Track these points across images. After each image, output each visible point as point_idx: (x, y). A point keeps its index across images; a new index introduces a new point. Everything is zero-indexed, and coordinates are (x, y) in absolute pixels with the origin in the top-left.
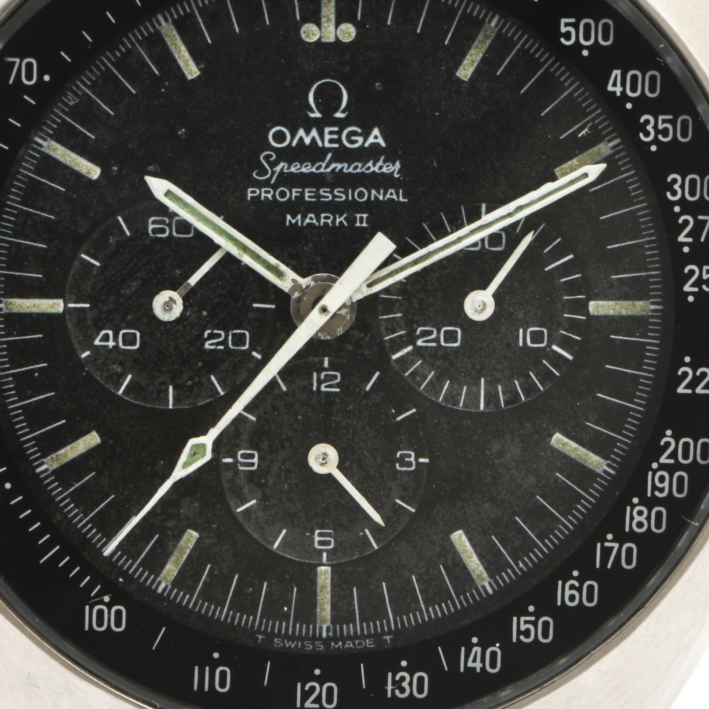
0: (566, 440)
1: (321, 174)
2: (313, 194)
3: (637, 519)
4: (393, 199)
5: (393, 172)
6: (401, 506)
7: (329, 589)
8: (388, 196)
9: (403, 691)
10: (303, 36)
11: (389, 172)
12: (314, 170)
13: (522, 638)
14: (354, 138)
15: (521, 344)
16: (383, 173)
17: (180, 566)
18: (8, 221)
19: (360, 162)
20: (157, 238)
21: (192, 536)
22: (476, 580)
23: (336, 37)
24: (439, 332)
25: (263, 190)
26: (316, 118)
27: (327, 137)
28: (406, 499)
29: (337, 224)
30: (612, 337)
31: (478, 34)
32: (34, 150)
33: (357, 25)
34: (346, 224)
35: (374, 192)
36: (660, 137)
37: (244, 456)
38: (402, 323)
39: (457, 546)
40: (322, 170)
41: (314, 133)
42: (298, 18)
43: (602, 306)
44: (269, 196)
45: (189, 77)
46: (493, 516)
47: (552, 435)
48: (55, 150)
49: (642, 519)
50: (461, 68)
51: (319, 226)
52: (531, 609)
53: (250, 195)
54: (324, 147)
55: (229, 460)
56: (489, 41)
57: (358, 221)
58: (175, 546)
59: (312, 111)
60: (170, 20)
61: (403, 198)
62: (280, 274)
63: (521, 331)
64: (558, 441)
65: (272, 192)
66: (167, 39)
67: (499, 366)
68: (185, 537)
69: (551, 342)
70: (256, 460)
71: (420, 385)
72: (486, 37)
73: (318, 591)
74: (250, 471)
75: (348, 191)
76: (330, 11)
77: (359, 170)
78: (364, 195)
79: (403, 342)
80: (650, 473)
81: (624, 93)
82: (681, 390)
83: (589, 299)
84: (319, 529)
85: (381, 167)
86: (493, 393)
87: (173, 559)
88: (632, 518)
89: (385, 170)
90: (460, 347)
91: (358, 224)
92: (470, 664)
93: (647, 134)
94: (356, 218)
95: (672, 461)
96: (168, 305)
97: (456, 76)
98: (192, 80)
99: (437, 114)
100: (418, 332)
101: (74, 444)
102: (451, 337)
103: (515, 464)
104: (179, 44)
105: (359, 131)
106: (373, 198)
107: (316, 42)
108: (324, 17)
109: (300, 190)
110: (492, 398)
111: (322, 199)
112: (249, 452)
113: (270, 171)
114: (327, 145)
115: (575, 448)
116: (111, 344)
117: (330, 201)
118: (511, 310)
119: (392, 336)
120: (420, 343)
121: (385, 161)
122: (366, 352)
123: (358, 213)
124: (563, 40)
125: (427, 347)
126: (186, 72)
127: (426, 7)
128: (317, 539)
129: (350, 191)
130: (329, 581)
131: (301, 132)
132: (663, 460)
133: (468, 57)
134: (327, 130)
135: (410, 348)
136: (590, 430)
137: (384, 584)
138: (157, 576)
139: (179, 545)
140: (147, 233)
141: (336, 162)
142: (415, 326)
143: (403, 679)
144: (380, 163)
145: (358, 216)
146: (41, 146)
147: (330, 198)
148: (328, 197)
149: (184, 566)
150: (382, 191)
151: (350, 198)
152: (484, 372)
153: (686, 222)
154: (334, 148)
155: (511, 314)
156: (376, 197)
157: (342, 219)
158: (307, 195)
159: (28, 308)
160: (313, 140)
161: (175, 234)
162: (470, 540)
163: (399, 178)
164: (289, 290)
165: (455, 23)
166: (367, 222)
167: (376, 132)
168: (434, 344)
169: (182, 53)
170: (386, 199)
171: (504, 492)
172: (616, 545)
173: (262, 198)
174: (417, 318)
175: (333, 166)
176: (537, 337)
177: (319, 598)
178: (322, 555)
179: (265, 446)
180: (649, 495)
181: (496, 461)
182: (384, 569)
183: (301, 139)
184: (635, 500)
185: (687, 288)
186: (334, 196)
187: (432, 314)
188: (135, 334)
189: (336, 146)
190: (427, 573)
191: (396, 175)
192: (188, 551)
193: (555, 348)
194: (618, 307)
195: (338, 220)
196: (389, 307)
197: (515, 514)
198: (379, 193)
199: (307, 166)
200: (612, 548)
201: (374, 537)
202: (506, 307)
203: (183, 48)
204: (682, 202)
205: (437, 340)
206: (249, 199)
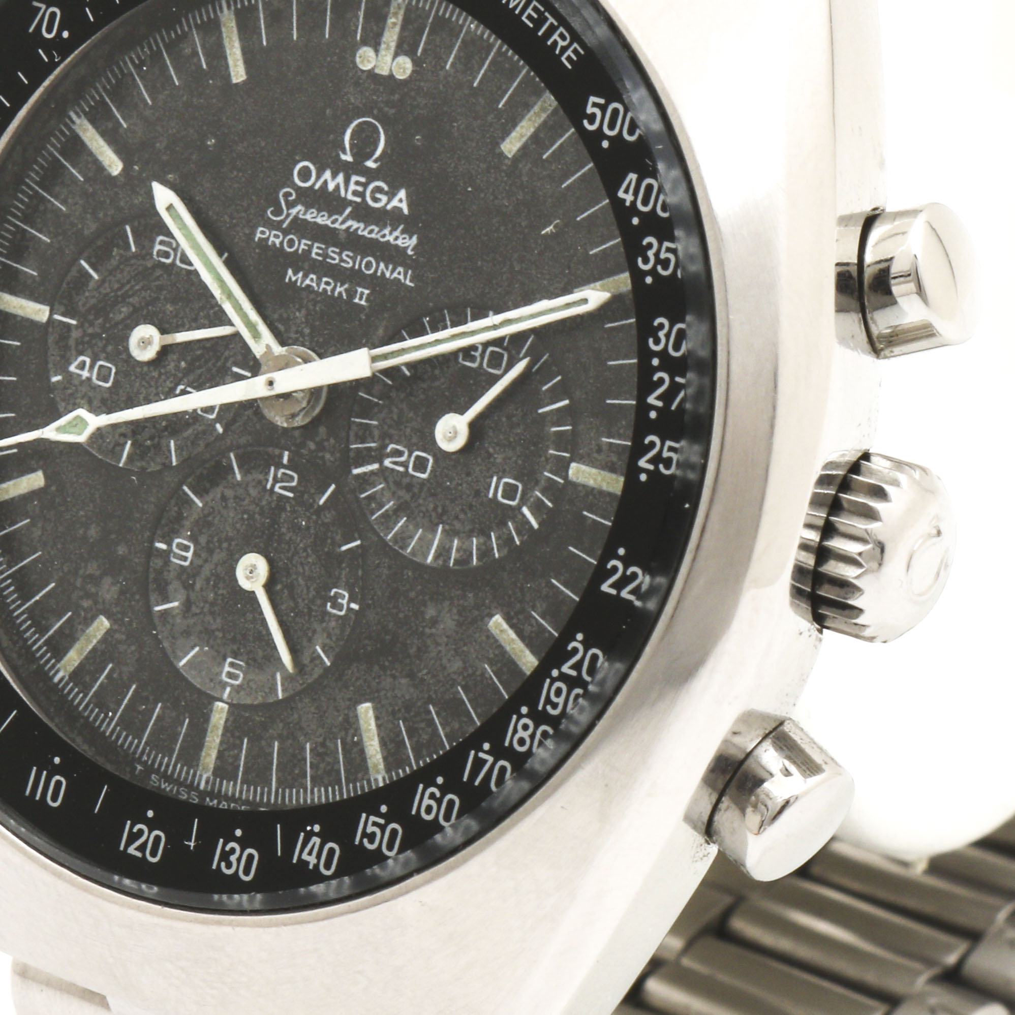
0: (505, 626)
1: (335, 229)
2: (320, 252)
3: (521, 733)
4: (399, 280)
5: (407, 248)
6: (319, 657)
7: (220, 732)
8: (395, 275)
9: (229, 866)
10: (358, 60)
11: (403, 245)
12: (329, 223)
13: (365, 841)
14: (378, 196)
15: (491, 495)
16: (397, 246)
17: (82, 657)
18: (22, 202)
19: (377, 225)
20: (159, 262)
21: (102, 625)
22: (371, 770)
23: (391, 70)
24: (410, 456)
25: (274, 232)
26: (346, 161)
27: (352, 187)
28: (326, 648)
29: (336, 294)
30: (585, 513)
31: (535, 104)
32: (66, 125)
33: (416, 62)
34: (344, 295)
35: (382, 265)
36: (659, 268)
37: (180, 546)
38: (376, 433)
39: (362, 722)
40: (337, 225)
41: (340, 178)
42: (358, 38)
43: (583, 472)
44: (277, 242)
45: (235, 80)
46: (407, 697)
47: (491, 616)
48: (85, 130)
49: (526, 735)
50: (508, 140)
51: (317, 292)
52: (384, 809)
53: (258, 235)
54: (345, 199)
55: (162, 546)
56: (544, 116)
57: (358, 296)
58: (84, 631)
59: (345, 152)
60: (233, 8)
61: (411, 281)
62: (256, 335)
63: (495, 479)
64: (497, 625)
65: (281, 238)
66: (223, 30)
67: (462, 516)
68: (96, 624)
69: (523, 501)
70: (189, 555)
71: (373, 514)
72: (543, 109)
73: (209, 730)
74: (181, 566)
75: (356, 258)
76: (392, 37)
77: (373, 236)
78: (372, 266)
79: (371, 456)
80: (548, 681)
81: (634, 203)
82: (605, 588)
83: (572, 460)
84: (232, 657)
85: (396, 238)
86: (447, 547)
87: (77, 646)
88: (515, 731)
89: (399, 242)
90: (428, 480)
91: (356, 300)
92: (305, 856)
93: (646, 261)
94: (356, 292)
95: (574, 673)
96: (145, 343)
97: (500, 148)
98: (237, 84)
99: (470, 189)
100: (389, 450)
101: (18, 480)
102: (421, 465)
103: (445, 640)
104: (234, 39)
105: (386, 188)
106: (379, 274)
107: (369, 71)
108: (385, 43)
109: (309, 243)
110: (443, 552)
111: (328, 260)
112: (186, 542)
113: (285, 212)
114: (350, 197)
115: (513, 640)
116: (85, 374)
117: (336, 264)
118: (491, 450)
119: (360, 446)
120: (387, 462)
121: (403, 232)
122: (328, 456)
123: (360, 286)
124: (585, 122)
125: (393, 470)
126: (232, 74)
127: (490, 58)
128: (227, 668)
129: (359, 258)
130: (222, 722)
131: (327, 175)
132: (565, 669)
133: (518, 129)
134: (354, 178)
135: (375, 466)
136: (533, 622)
137: (276, 744)
138: (58, 661)
139: (88, 631)
140: (152, 254)
141: (353, 219)
142: (387, 441)
143: (233, 851)
144: (397, 233)
145: (360, 290)
146: (73, 122)
147: (337, 261)
148: (334, 259)
149: (87, 658)
150: (391, 267)
151: (357, 267)
152: (445, 518)
153: (661, 381)
154: (355, 202)
155: (490, 455)
156: (383, 273)
157: (342, 289)
158: (315, 250)
159: (14, 307)
160: (337, 187)
161: (178, 263)
162: (377, 718)
163: (411, 256)
164: (261, 356)
165: (515, 84)
166: (367, 300)
167: (402, 194)
168: (401, 469)
169: (234, 50)
170: (392, 277)
171: (425, 671)
172: (490, 759)
173: (270, 243)
174: (392, 431)
175: (350, 223)
176: (510, 492)
177: (207, 739)
178: (225, 689)
179: (203, 540)
180: (540, 708)
181: (427, 631)
182: (281, 725)
183: (326, 182)
184: (524, 710)
185: (643, 463)
186: (342, 260)
187: (408, 430)
188: (110, 369)
189: (358, 200)
190: (323, 744)
191: (410, 252)
192: (95, 641)
193: (525, 510)
194: (599, 479)
195: (338, 289)
196: (367, 410)
197: (430, 700)
198: (387, 268)
199: (323, 216)
200: (485, 761)
201: (282, 685)
202: (486, 445)
203: (237, 44)
204: (663, 354)
205: (405, 465)
206: (256, 239)
